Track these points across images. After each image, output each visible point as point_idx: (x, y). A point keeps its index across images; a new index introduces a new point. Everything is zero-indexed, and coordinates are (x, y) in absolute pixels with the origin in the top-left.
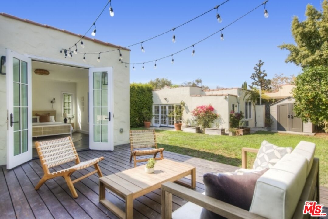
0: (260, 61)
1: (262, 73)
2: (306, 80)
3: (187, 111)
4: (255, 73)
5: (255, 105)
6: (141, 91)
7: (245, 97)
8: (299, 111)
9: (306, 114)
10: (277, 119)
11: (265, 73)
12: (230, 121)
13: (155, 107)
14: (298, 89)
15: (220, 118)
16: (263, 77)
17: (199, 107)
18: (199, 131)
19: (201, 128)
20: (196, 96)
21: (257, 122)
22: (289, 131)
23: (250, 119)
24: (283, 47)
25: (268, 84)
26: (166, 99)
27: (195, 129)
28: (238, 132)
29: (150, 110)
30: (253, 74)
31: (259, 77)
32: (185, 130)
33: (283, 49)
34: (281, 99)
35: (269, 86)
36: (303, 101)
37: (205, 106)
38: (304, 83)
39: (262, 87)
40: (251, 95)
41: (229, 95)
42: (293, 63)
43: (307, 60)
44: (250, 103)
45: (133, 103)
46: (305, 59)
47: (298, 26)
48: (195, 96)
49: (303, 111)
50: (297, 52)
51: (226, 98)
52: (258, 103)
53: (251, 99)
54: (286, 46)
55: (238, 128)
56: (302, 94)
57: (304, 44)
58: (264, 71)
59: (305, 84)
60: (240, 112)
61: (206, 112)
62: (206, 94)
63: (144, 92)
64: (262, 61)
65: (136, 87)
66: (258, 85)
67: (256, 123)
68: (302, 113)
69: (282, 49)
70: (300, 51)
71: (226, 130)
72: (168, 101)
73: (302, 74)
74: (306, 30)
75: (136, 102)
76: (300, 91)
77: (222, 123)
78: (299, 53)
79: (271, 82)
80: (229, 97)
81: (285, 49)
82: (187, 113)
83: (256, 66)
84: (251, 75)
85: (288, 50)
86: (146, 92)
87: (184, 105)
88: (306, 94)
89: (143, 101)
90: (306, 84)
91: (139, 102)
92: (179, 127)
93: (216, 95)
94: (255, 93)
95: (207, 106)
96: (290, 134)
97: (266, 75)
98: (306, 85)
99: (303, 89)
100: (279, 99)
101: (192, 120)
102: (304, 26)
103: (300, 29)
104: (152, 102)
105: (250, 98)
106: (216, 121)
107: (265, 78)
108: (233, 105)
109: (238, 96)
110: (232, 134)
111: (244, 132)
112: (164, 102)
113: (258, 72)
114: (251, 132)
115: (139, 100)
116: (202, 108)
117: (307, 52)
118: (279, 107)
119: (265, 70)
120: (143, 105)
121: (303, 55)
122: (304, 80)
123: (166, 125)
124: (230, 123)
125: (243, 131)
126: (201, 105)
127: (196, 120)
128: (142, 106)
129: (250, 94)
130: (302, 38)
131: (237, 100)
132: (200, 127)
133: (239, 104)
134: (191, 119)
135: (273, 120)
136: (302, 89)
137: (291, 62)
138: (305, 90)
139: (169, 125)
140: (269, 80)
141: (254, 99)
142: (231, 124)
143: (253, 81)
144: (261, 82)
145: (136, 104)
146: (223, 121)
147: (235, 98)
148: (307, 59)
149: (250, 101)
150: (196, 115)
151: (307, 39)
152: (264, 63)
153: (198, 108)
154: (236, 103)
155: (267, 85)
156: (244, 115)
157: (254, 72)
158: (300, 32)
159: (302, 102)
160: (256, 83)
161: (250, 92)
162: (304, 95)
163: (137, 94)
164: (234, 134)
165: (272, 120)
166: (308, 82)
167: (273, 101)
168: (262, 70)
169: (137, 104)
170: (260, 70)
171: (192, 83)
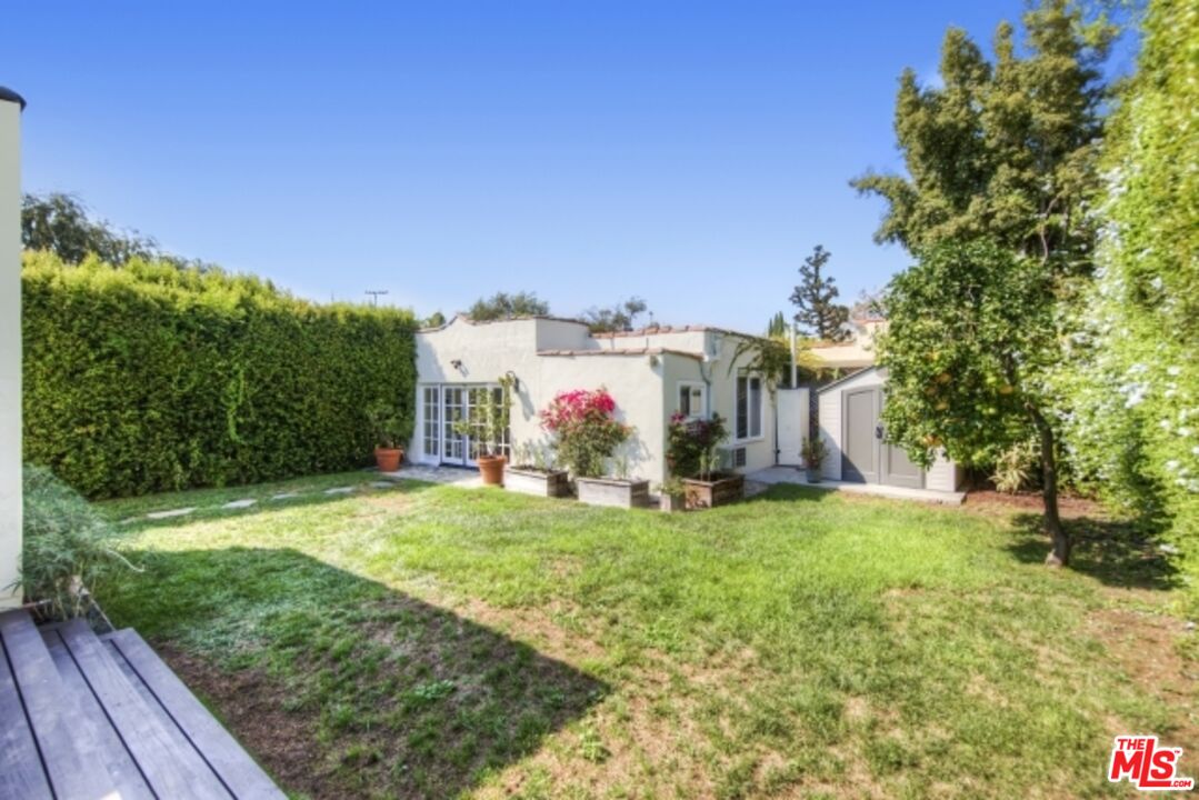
0: (819, 248)
1: (822, 286)
2: (922, 296)
3: (527, 411)
4: (804, 285)
5: (773, 387)
6: (363, 334)
7: (734, 360)
8: (899, 419)
9: (924, 435)
10: (839, 445)
11: (833, 285)
12: (670, 452)
13: (428, 392)
14: (896, 334)
15: (636, 440)
16: (827, 298)
17: (563, 397)
18: (562, 488)
19: (570, 478)
20: (558, 355)
21: (780, 448)
22: (880, 484)
23: (755, 438)
24: (867, 186)
25: (841, 321)
26: (458, 364)
27: (545, 482)
28: (694, 493)
29: (404, 404)
30: (797, 289)
31: (815, 300)
32: (515, 483)
33: (865, 195)
34: (858, 368)
35: (844, 326)
36: (912, 381)
37: (584, 393)
38: (919, 305)
39: (822, 328)
40: (759, 352)
41: (664, 352)
42: (898, 243)
43: (939, 232)
44: (756, 384)
45: (324, 378)
46: (936, 228)
47: (916, 105)
48: (552, 355)
49: (915, 423)
50: (907, 199)
51: (654, 363)
52: (786, 384)
53: (760, 368)
54: (877, 182)
55: (698, 478)
56: (905, 353)
57: (933, 175)
58: (830, 280)
59: (919, 311)
60: (711, 418)
61: (587, 417)
62: (599, 348)
63: (376, 338)
64: (826, 249)
65: (341, 319)
66: (810, 323)
67: (778, 452)
68: (911, 428)
69: (861, 190)
70: (918, 199)
71: (652, 487)
72: (465, 373)
73: (911, 269)
74: (941, 119)
75: (339, 375)
76: (902, 342)
77: (642, 459)
78: (915, 206)
79: (850, 317)
80: (665, 360)
81: (873, 192)
82: (527, 418)
83: (807, 265)
84: (793, 291)
85: (882, 197)
86: (387, 335)
87: (517, 389)
88: (923, 355)
89: (372, 371)
90: (925, 310)
91: (355, 373)
92: (496, 472)
93: (623, 354)
94: (777, 345)
95: (589, 394)
96: (881, 497)
97: (834, 292)
98: (922, 314)
99: (912, 331)
100: (852, 369)
101: (543, 446)
102: (933, 103)
103: (921, 116)
104: (415, 376)
105: (755, 365)
106: (620, 451)
107: (833, 301)
108: (685, 392)
109: (706, 358)
110: (669, 502)
111: (717, 494)
112: (453, 376)
113: (812, 281)
114: (748, 489)
115: (354, 368)
116: (572, 398)
117: (941, 202)
118: (848, 398)
119: (833, 276)
120: (371, 384)
121: (927, 211)
122: (915, 294)
123: (459, 461)
124: (668, 457)
125: (714, 490)
126: (569, 389)
127: (554, 447)
128: (368, 389)
129: (756, 349)
130: (927, 149)
131: (702, 370)
132: (565, 474)
133: (712, 388)
134: (540, 441)
135: (827, 446)
136: (908, 332)
137: (893, 241)
138: (918, 336)
139: (470, 463)
140: (844, 309)
141: (772, 370)
142: (673, 463)
143: (797, 310)
144: (821, 314)
145: (340, 380)
146: (643, 452)
147: (694, 363)
148: (942, 226)
149: (754, 374)
150: (553, 425)
151: (943, 155)
152: (828, 254)
153: (557, 401)
154: (696, 384)
155: (837, 325)
156: (730, 425)
157: (799, 281)
158: (919, 124)
159: (910, 386)
160: (806, 316)
161: (757, 345)
162: (916, 358)
163: (347, 346)
164: (679, 502)
165: (822, 445)
166: (930, 303)
167: (835, 374)
168: (823, 277)
169: (345, 381)
170: (817, 277)
171: (614, 312)
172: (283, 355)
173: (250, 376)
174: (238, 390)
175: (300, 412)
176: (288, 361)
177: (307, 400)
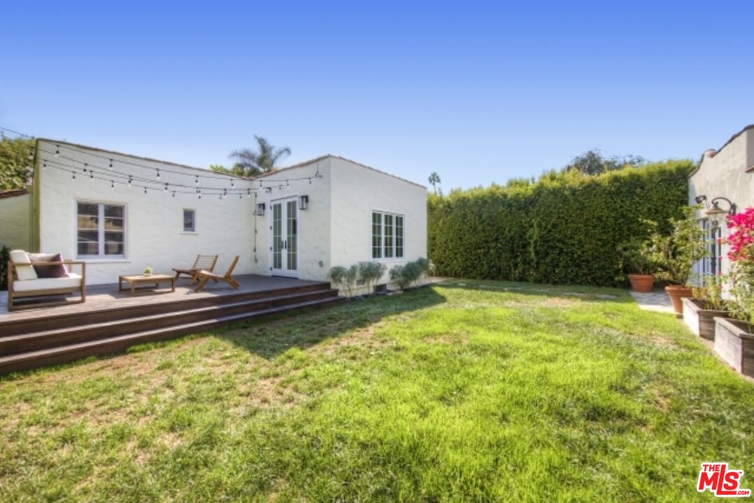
26: (704, 199)
45: (589, 223)
75: (601, 221)
91: (616, 218)
115: (614, 215)
145: (602, 224)
169: (607, 224)
172: (559, 213)
173: (539, 225)
174: (534, 233)
175: (573, 245)
176: (562, 215)
177: (577, 237)
